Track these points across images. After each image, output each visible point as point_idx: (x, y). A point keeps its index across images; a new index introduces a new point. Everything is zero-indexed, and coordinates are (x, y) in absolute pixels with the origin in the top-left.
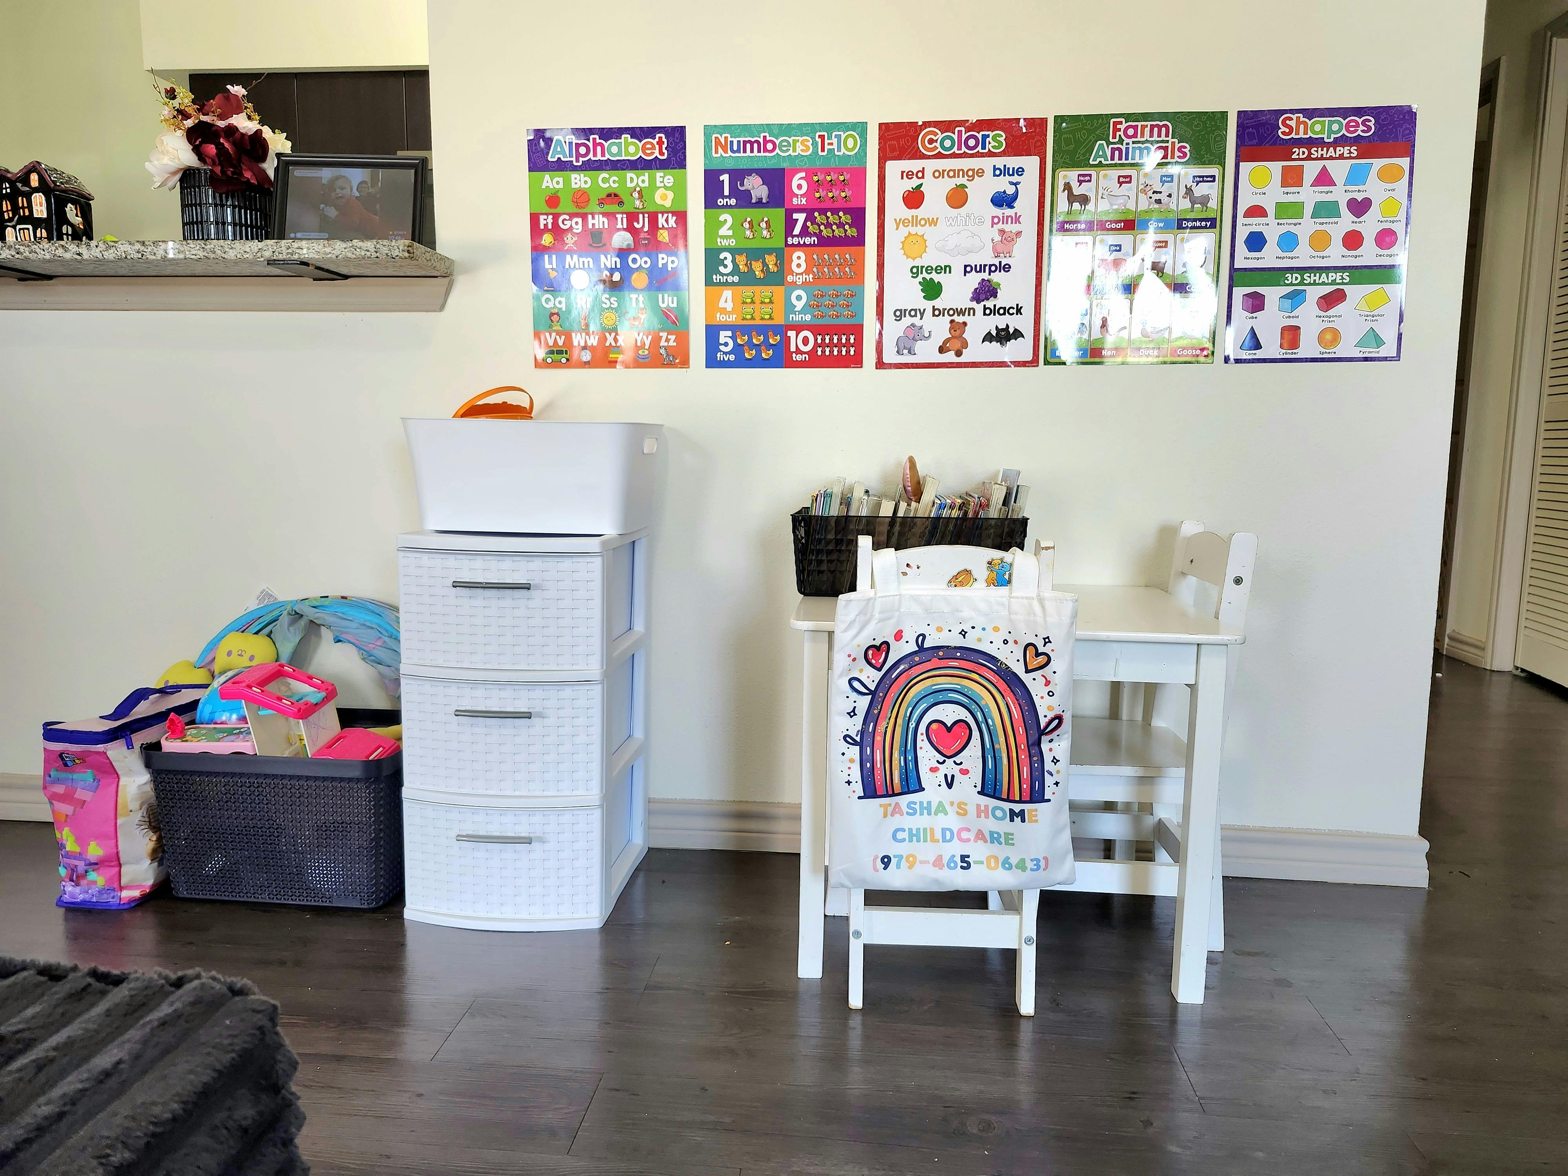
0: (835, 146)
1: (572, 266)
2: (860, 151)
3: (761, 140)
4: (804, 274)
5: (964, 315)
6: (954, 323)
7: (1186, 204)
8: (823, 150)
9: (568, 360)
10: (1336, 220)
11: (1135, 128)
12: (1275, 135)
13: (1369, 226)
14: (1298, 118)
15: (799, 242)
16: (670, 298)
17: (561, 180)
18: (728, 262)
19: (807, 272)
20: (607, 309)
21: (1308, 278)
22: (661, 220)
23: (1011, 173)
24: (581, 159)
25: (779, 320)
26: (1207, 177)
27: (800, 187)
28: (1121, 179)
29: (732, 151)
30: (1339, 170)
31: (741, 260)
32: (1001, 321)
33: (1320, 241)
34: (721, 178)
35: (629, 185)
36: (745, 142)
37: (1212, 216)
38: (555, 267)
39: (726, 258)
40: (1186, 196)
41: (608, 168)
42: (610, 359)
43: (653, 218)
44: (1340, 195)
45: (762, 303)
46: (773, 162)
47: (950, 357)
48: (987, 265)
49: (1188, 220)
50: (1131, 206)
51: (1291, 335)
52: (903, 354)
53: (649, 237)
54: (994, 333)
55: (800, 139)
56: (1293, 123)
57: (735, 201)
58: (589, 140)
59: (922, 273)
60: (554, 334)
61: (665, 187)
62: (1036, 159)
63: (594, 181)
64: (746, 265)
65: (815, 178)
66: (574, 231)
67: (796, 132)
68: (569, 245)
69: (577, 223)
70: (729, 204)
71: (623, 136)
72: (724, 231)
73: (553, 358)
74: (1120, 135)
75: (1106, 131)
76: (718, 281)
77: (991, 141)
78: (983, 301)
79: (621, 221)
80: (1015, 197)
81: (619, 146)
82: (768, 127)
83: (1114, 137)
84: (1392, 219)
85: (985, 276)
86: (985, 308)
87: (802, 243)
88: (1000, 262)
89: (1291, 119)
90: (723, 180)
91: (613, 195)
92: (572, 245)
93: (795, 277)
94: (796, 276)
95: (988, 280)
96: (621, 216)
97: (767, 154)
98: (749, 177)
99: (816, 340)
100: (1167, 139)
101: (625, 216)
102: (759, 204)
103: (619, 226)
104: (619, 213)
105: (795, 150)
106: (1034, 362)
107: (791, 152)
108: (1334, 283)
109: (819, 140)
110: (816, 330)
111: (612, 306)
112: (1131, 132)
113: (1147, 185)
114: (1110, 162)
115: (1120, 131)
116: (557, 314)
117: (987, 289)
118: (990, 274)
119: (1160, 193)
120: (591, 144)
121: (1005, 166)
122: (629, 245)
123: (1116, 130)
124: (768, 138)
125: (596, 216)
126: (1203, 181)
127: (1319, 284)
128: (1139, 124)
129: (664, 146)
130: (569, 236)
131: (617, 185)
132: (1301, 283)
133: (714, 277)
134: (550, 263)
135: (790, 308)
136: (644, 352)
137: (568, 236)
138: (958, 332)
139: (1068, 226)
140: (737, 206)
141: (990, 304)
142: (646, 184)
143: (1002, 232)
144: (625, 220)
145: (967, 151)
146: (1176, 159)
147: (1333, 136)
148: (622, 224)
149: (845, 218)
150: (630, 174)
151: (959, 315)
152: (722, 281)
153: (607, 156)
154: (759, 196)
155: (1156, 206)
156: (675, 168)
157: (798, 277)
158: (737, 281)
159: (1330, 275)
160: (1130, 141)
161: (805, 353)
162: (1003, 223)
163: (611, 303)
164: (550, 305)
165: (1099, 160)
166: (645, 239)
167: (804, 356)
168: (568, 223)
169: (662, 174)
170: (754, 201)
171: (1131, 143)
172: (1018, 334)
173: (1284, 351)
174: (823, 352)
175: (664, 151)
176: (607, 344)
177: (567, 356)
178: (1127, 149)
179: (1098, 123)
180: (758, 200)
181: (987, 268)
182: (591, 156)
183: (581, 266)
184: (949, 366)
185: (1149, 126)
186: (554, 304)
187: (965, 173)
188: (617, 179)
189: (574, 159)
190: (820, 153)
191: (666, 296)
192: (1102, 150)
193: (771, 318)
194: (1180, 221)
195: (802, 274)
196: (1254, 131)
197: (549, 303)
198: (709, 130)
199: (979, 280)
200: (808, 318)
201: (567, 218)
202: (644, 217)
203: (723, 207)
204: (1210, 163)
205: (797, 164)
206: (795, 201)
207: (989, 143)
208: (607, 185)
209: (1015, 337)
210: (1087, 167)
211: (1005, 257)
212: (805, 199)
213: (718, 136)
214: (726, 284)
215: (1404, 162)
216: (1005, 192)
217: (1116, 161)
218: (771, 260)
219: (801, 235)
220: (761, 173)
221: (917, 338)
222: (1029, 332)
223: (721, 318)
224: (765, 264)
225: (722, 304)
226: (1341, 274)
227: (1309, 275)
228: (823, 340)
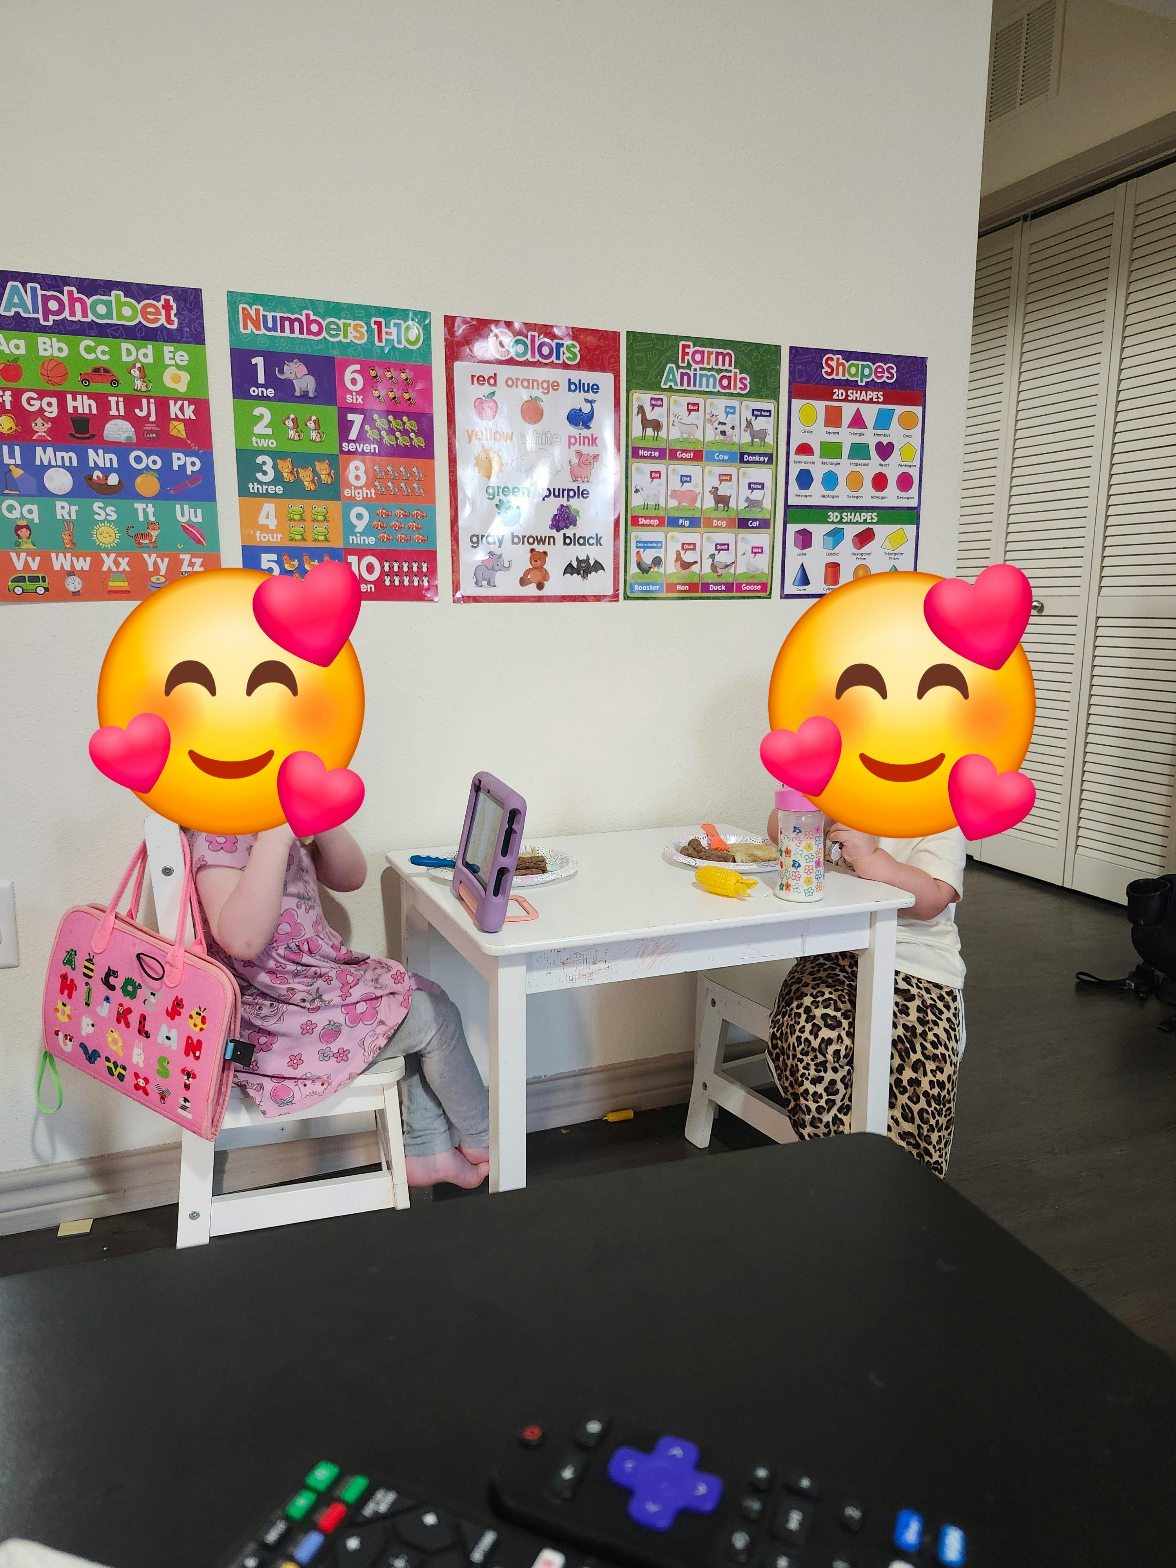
0: (394, 337)
1: (46, 463)
2: (424, 345)
3: (304, 319)
4: (364, 489)
5: (544, 544)
6: (534, 552)
7: (746, 438)
8: (380, 340)
9: (46, 589)
10: (867, 462)
11: (702, 353)
12: (819, 375)
13: (892, 469)
14: (838, 359)
15: (356, 448)
16: (192, 511)
17: (22, 343)
18: (269, 467)
19: (368, 485)
20: (102, 522)
21: (848, 516)
22: (174, 409)
23: (586, 389)
24: (51, 318)
25: (337, 543)
26: (765, 411)
27: (354, 381)
28: (691, 407)
29: (266, 328)
30: (869, 413)
31: (285, 467)
32: (582, 552)
33: (855, 481)
34: (254, 361)
35: (125, 358)
36: (283, 319)
37: (769, 451)
38: (19, 462)
39: (264, 463)
40: (746, 429)
41: (92, 333)
42: (109, 588)
43: (162, 404)
44: (870, 437)
45: (314, 520)
46: (319, 347)
47: (531, 590)
48: (565, 490)
49: (750, 454)
50: (699, 435)
51: (833, 570)
52: (482, 586)
53: (157, 429)
54: (575, 564)
55: (353, 323)
56: (833, 364)
57: (273, 392)
58: (62, 293)
59: (498, 495)
60: (23, 555)
61: (177, 366)
62: (610, 377)
63: (74, 349)
64: (292, 473)
65: (373, 373)
66: (46, 414)
67: (347, 314)
68: (39, 434)
69: (50, 404)
70: (265, 395)
71: (113, 293)
72: (259, 429)
73: (25, 588)
74: (688, 360)
75: (675, 353)
76: (256, 491)
77: (565, 352)
78: (563, 529)
79: (117, 406)
80: (591, 416)
81: (108, 304)
82: (312, 304)
83: (683, 361)
84: (909, 464)
85: (564, 501)
86: (565, 537)
87: (360, 450)
88: (579, 487)
89: (832, 359)
90: (256, 364)
91: (102, 370)
92: (44, 434)
93: (353, 491)
94: (355, 489)
95: (566, 506)
96: (116, 398)
97: (312, 337)
98: (290, 364)
99: (382, 567)
100: (730, 368)
101: (121, 399)
102: (304, 398)
103: (113, 412)
104: (113, 395)
105: (346, 336)
106: (615, 597)
107: (341, 338)
108: (865, 522)
109: (376, 327)
110: (382, 555)
111: (108, 517)
112: (698, 357)
113: (713, 415)
114: (679, 387)
115: (688, 355)
116: (27, 527)
117: (566, 516)
118: (568, 500)
119: (725, 424)
120: (65, 298)
121: (580, 381)
122: (128, 438)
123: (685, 354)
124: (312, 317)
125: (79, 397)
126: (761, 415)
127: (854, 523)
128: (706, 350)
129: (173, 312)
130: (39, 421)
131: (107, 357)
132: (841, 522)
133: (251, 485)
134: (12, 456)
135: (349, 529)
136: (158, 579)
137: (37, 421)
138: (539, 563)
139: (642, 453)
140: (275, 398)
141: (569, 532)
142: (150, 360)
143: (579, 454)
144: (121, 405)
145: (541, 360)
146: (738, 391)
147: (865, 380)
148: (118, 409)
149: (411, 425)
150: (126, 345)
151: (539, 544)
152: (261, 492)
153: (91, 317)
154: (304, 388)
155: (722, 437)
156: (190, 342)
157: (357, 491)
158: (281, 492)
159: (863, 514)
160: (698, 367)
161: (370, 582)
162: (580, 444)
163: (107, 515)
164: (16, 514)
165: (669, 384)
166: (152, 432)
167: (369, 586)
168: (36, 405)
169: (172, 349)
170: (297, 394)
171: (698, 369)
172: (598, 566)
173: (828, 587)
174: (392, 581)
175: (173, 318)
176: (105, 568)
177: (46, 585)
178: (695, 375)
179: (668, 343)
180: (303, 394)
181: (566, 492)
182: (66, 314)
183: (60, 464)
184: (531, 599)
185: (714, 353)
186: (21, 513)
187: (540, 384)
188: (107, 349)
189: (40, 316)
190: (377, 344)
191: (186, 507)
192: (671, 374)
193: (326, 540)
194: (742, 455)
195: (361, 488)
196: (803, 368)
197: (14, 511)
198: (234, 299)
199: (558, 506)
200: (371, 540)
201: (35, 396)
202: (149, 403)
203: (257, 398)
204: (767, 397)
205: (351, 354)
206: (349, 399)
207: (564, 353)
208: (92, 356)
209: (596, 569)
210: (658, 390)
211: (583, 482)
212: (362, 397)
213: (246, 306)
214: (267, 495)
215: (918, 410)
216: (580, 410)
217: (685, 387)
218: (323, 469)
219: (358, 440)
220: (305, 359)
221: (496, 567)
222: (608, 564)
223: (262, 539)
224: (315, 473)
225: (262, 520)
226: (871, 514)
227: (846, 514)
228: (391, 567)
